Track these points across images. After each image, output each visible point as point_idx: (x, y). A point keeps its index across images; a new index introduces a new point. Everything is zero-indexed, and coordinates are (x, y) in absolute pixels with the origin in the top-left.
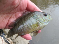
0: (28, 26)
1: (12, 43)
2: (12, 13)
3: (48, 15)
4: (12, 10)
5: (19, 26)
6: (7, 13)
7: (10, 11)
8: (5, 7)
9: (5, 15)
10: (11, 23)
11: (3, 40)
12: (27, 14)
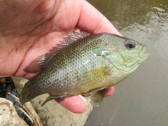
0: (78, 75)
1: (38, 121)
2: (36, 35)
3: (136, 47)
4: (37, 27)
5: (54, 72)
6: (22, 35)
7: (31, 29)
8: (16, 15)
9: (16, 40)
10: (33, 62)
11: (11, 110)
12: (78, 40)
